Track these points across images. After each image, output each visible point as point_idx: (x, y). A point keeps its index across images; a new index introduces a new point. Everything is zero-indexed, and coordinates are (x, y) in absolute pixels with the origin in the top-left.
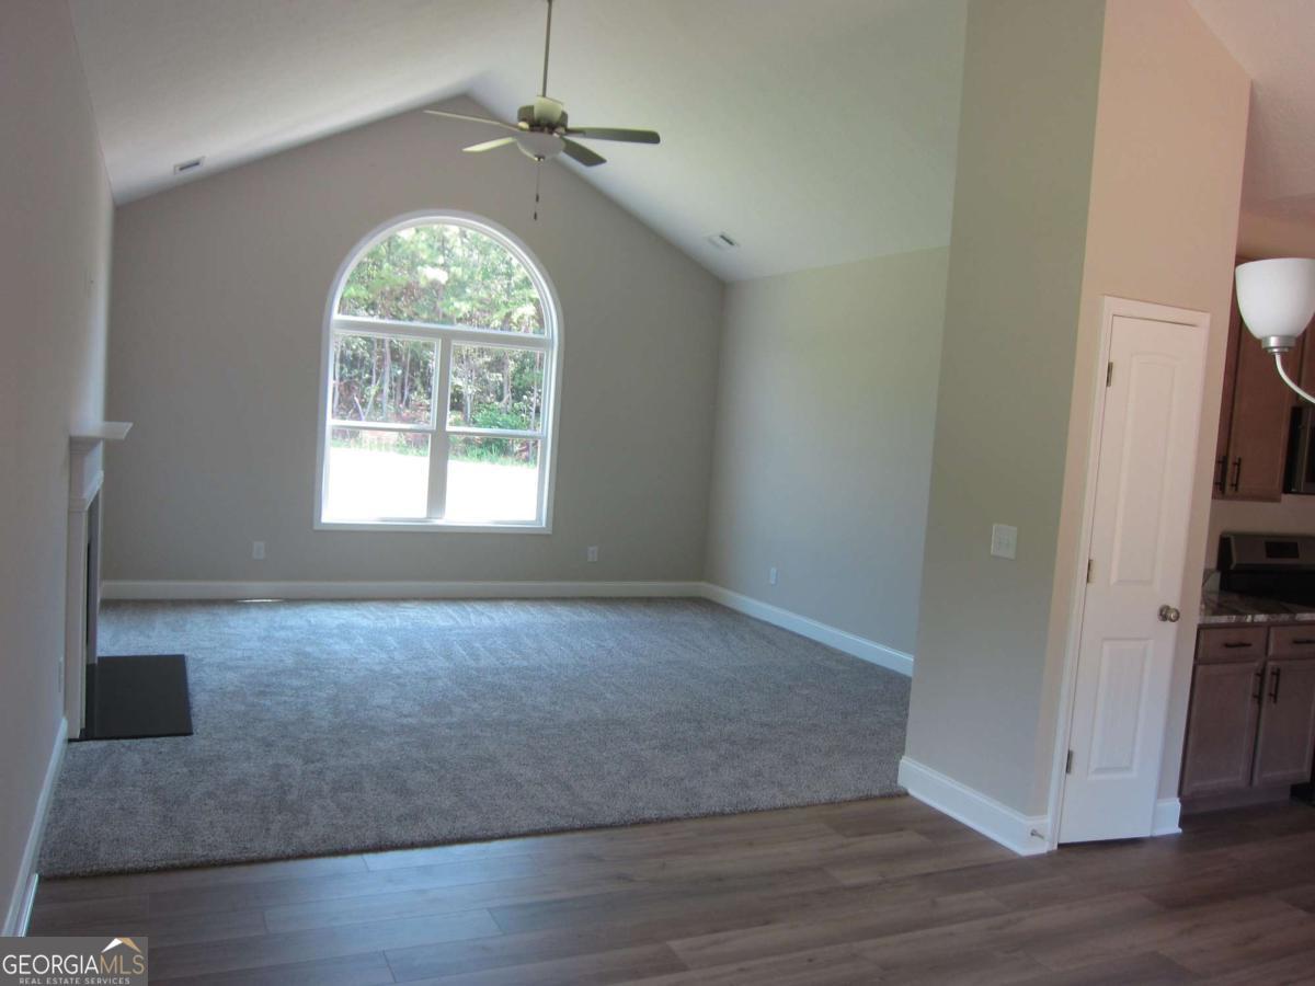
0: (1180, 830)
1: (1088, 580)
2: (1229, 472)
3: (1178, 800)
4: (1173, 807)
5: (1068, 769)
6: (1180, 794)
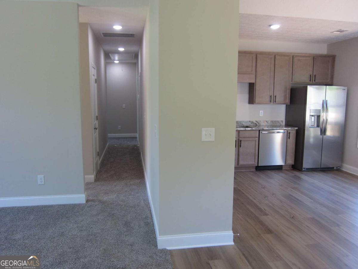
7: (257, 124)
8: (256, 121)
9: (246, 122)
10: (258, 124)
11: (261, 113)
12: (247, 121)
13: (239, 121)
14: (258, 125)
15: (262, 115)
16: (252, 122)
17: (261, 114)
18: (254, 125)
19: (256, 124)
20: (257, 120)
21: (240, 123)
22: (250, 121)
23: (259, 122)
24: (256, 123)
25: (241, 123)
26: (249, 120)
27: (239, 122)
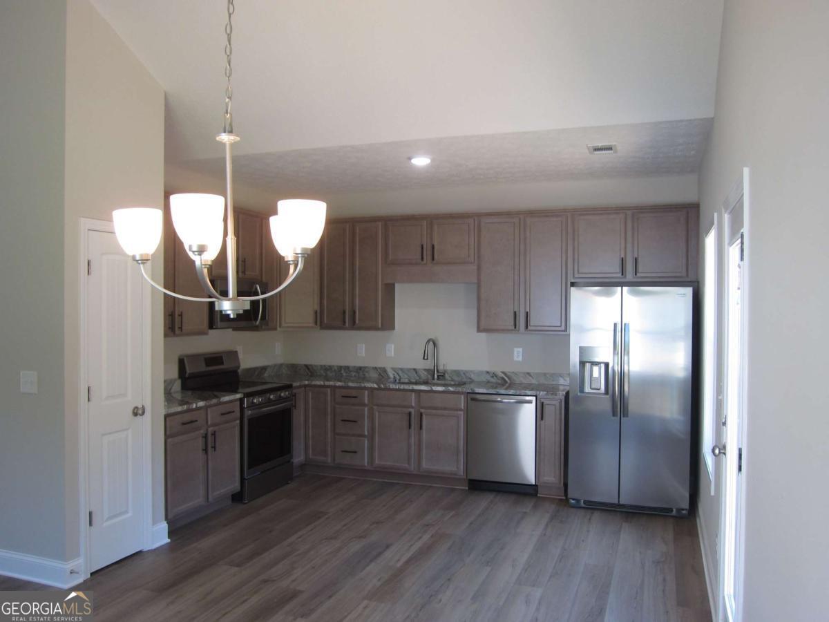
0: (169, 540)
1: (89, 400)
2: (177, 320)
3: (166, 522)
4: (164, 526)
5: (91, 524)
6: (166, 518)
7: (507, 379)
8: (503, 373)
9: (480, 373)
10: (509, 379)
11: (518, 354)
12: (482, 372)
13: (462, 371)
14: (509, 381)
15: (520, 359)
16: (494, 375)
17: (518, 356)
18: (500, 382)
19: (503, 378)
20: (506, 370)
21: (463, 376)
22: (488, 372)
23: (509, 374)
24: (504, 376)
25: (467, 375)
26: (488, 370)
27: (462, 373)
